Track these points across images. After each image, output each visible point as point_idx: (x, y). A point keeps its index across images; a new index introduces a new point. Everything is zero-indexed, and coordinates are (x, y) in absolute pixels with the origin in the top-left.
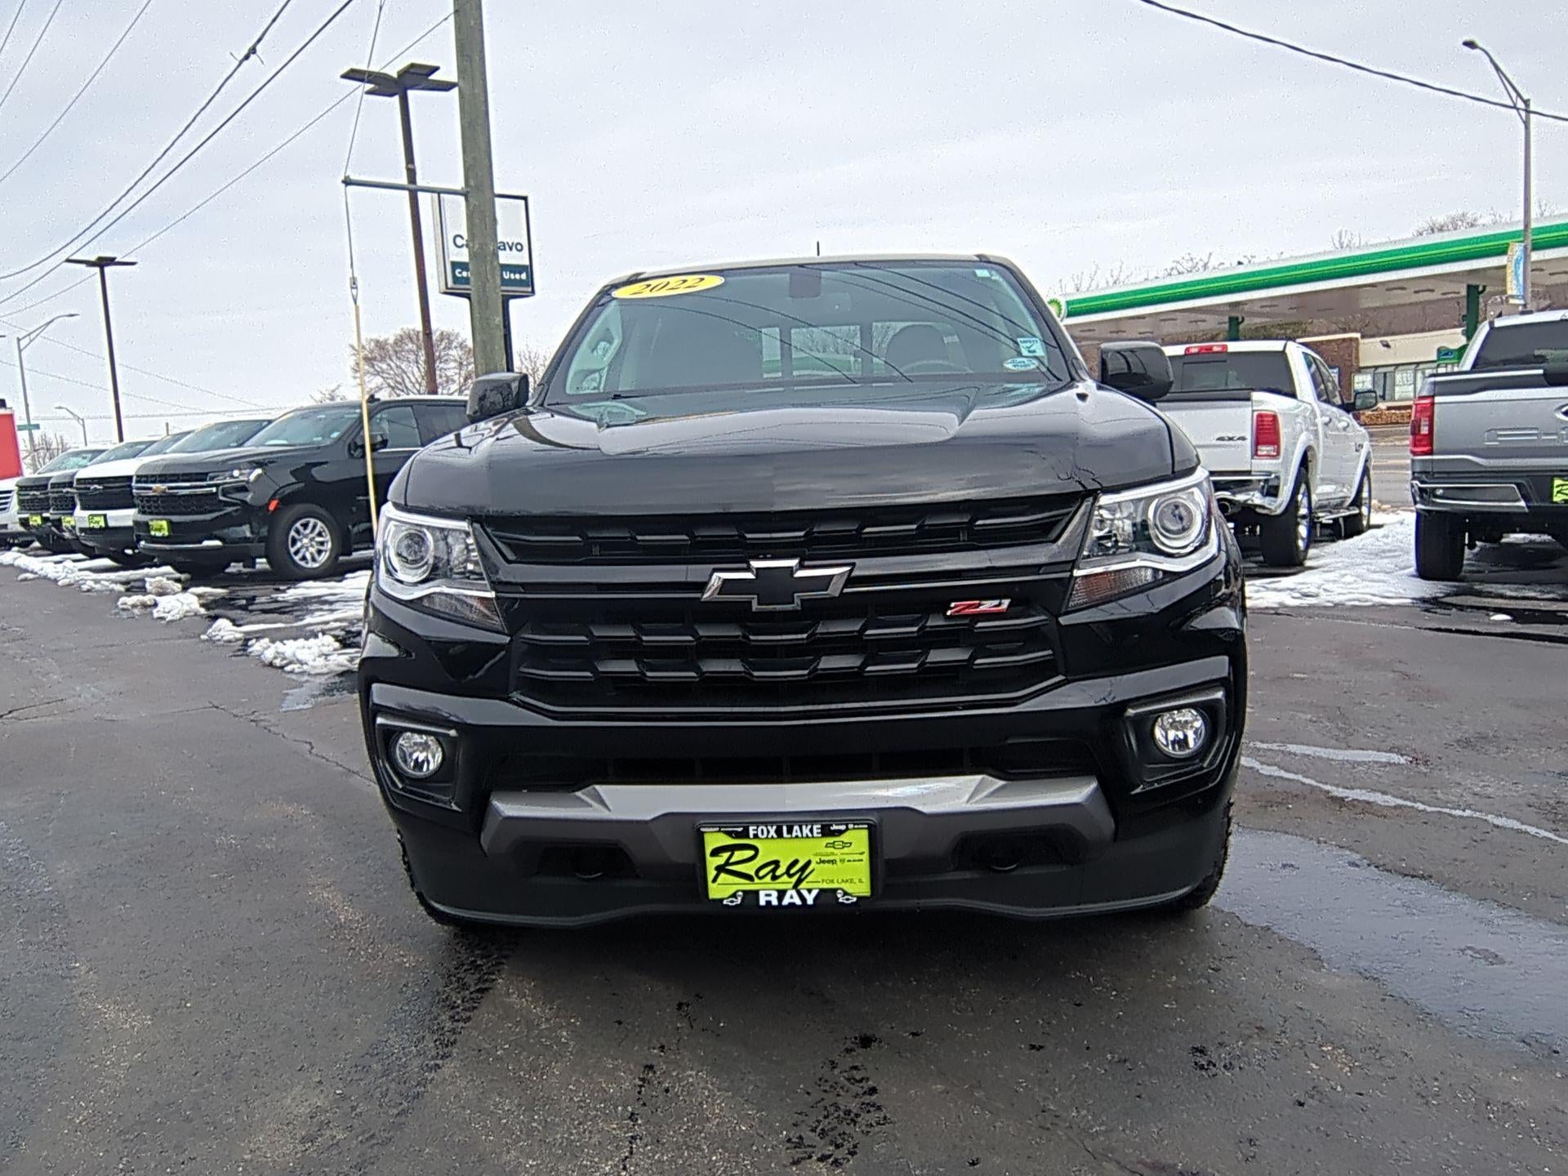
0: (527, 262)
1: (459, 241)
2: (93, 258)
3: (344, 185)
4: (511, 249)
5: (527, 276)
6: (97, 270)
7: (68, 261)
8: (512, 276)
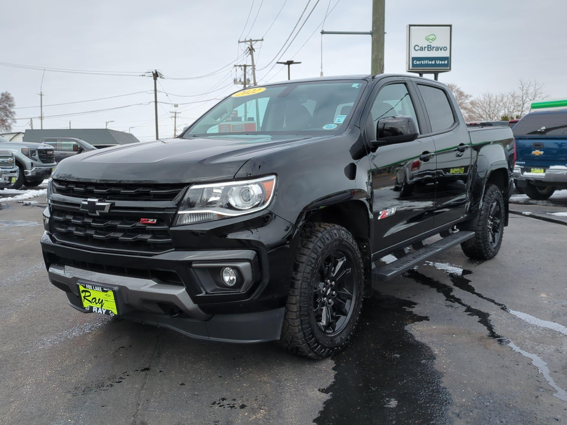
0: (448, 56)
1: (417, 48)
2: (286, 61)
3: (321, 34)
4: (441, 50)
5: (448, 62)
6: (287, 66)
7: (277, 63)
8: (441, 63)
